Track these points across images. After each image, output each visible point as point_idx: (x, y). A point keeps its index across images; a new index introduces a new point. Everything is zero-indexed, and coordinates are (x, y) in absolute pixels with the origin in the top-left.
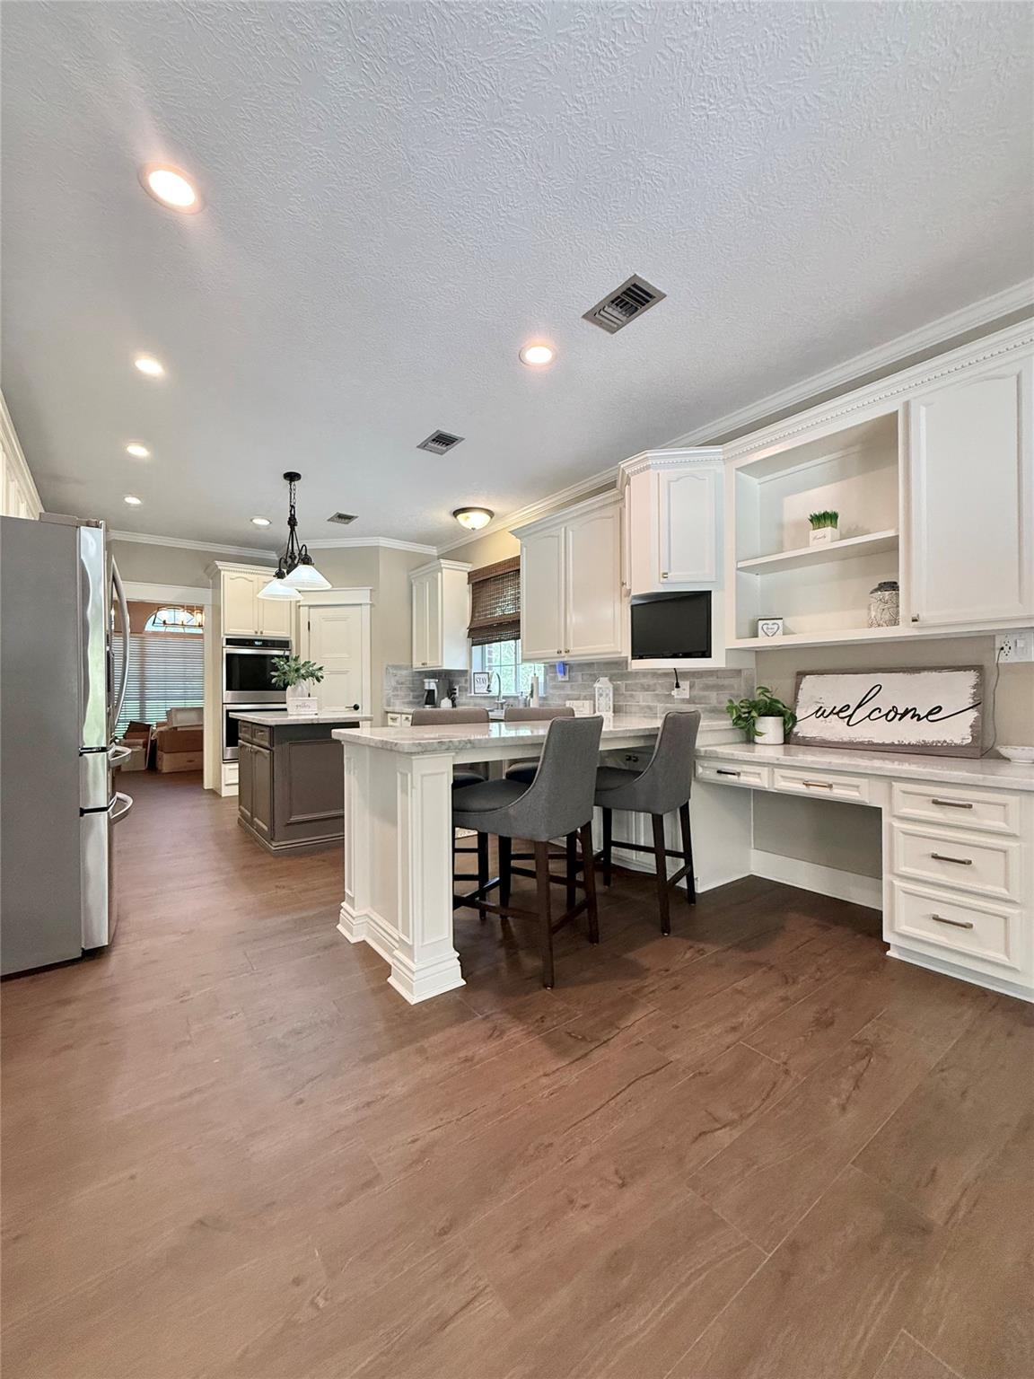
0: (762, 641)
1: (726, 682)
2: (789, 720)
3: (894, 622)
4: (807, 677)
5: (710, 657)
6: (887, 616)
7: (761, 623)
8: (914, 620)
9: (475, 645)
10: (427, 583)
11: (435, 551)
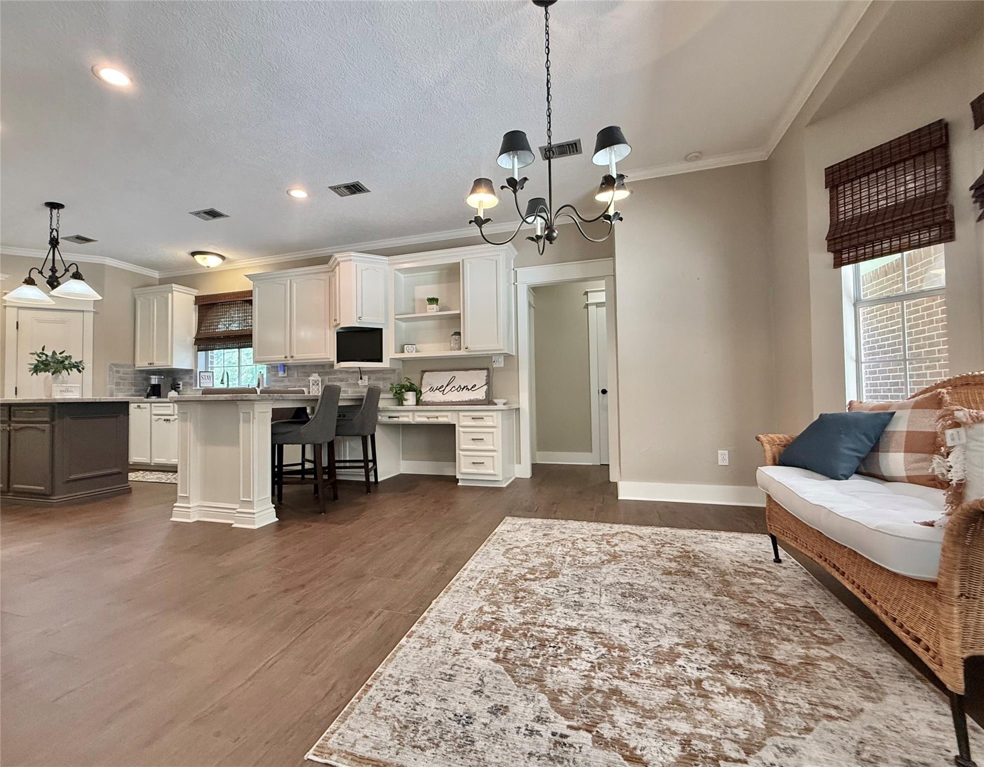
0: (406, 355)
1: (388, 376)
2: (419, 393)
3: (460, 349)
4: (426, 373)
5: (382, 362)
6: (457, 347)
7: (406, 346)
8: (466, 348)
9: (202, 351)
10: (155, 300)
11: (157, 274)
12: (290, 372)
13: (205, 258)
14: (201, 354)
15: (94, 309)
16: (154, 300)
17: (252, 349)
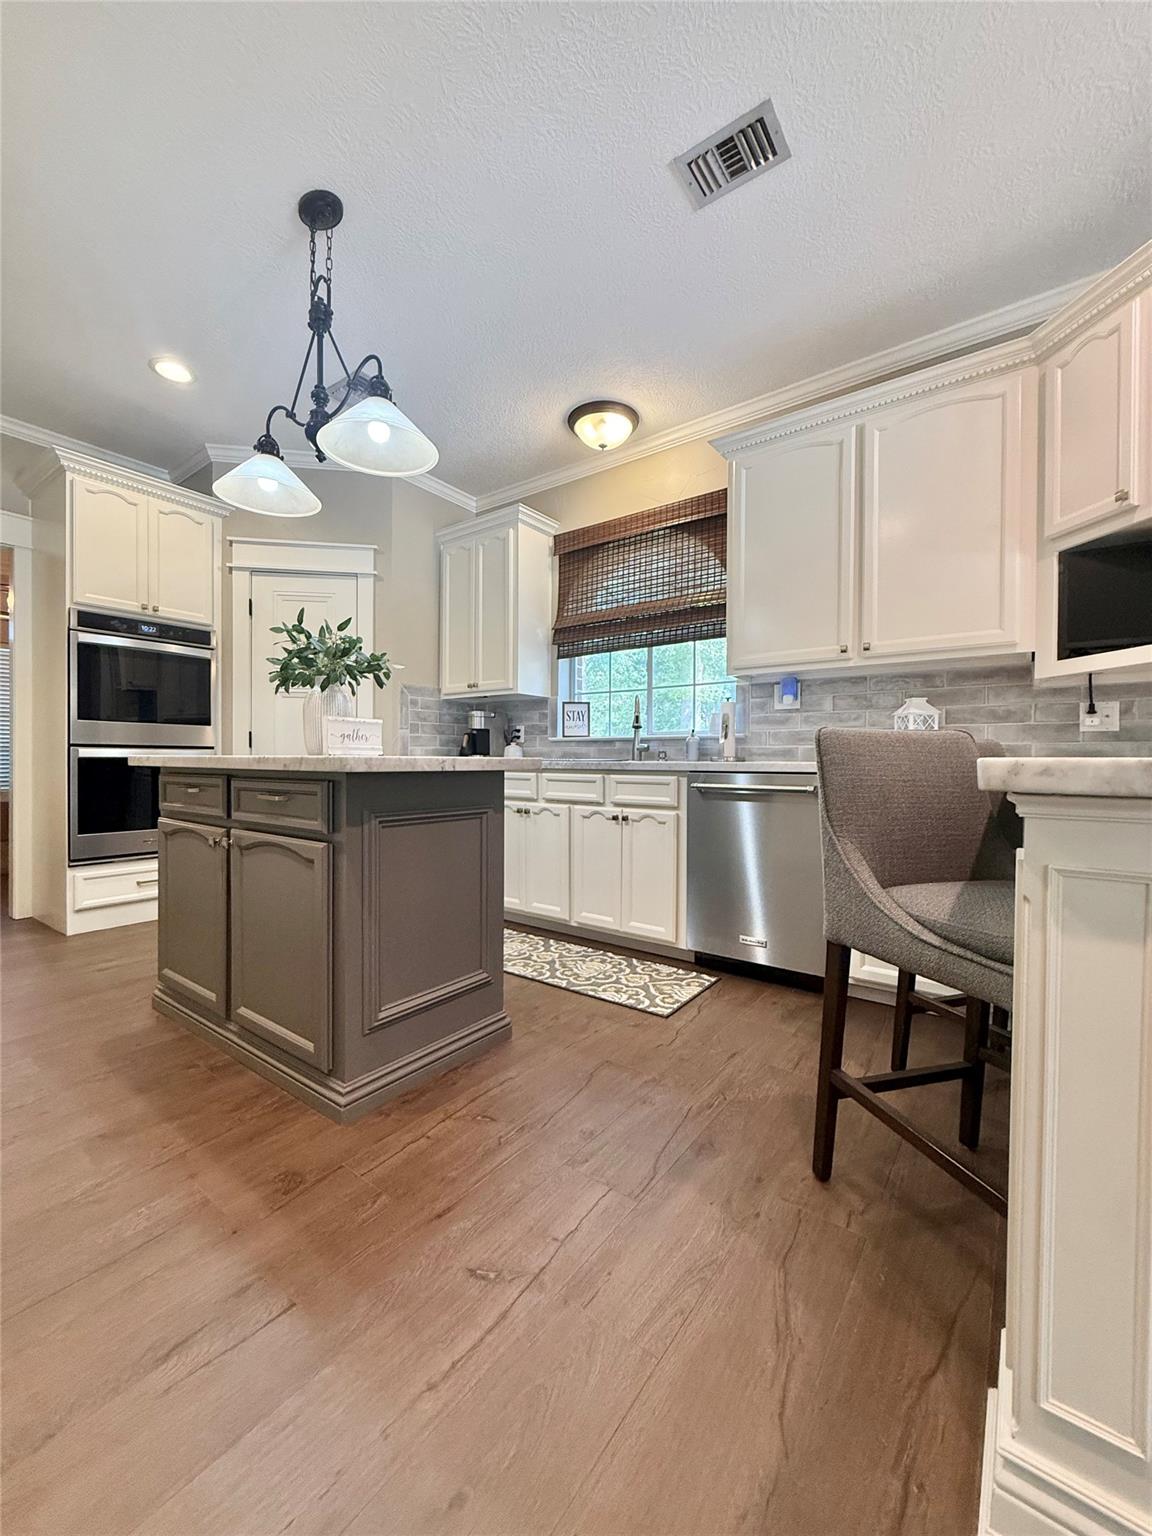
9: (563, 657)
10: (481, 548)
11: (474, 504)
12: (806, 698)
13: (602, 421)
14: (564, 663)
15: (375, 569)
16: (477, 549)
17: (724, 640)
